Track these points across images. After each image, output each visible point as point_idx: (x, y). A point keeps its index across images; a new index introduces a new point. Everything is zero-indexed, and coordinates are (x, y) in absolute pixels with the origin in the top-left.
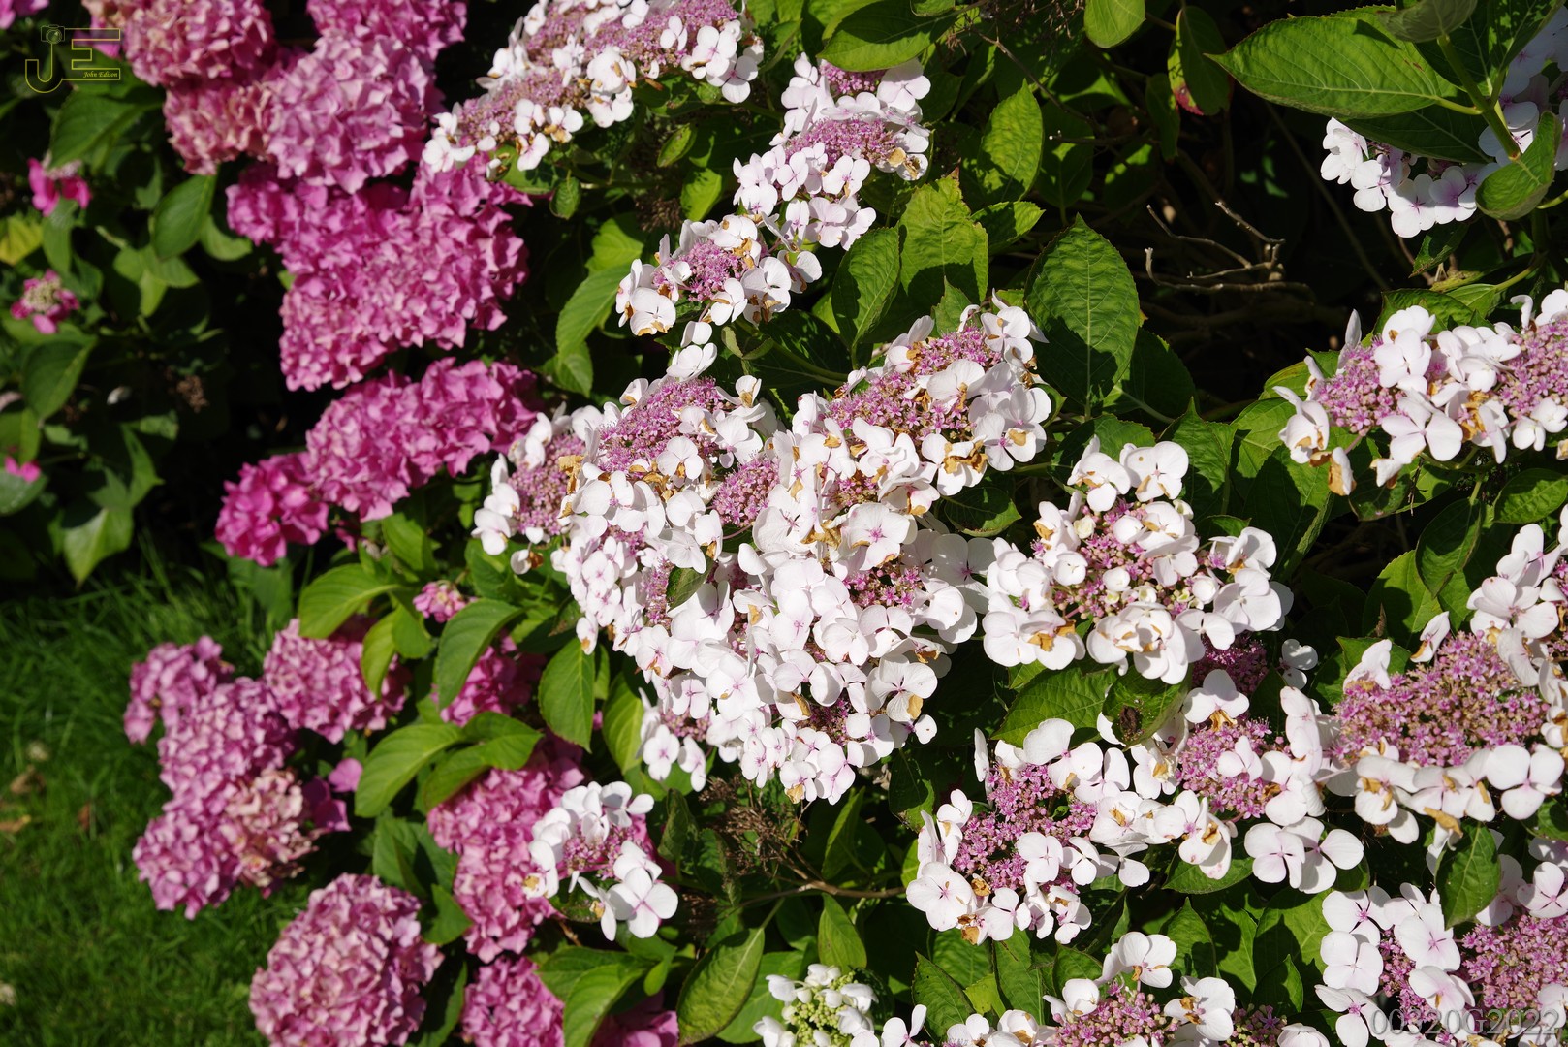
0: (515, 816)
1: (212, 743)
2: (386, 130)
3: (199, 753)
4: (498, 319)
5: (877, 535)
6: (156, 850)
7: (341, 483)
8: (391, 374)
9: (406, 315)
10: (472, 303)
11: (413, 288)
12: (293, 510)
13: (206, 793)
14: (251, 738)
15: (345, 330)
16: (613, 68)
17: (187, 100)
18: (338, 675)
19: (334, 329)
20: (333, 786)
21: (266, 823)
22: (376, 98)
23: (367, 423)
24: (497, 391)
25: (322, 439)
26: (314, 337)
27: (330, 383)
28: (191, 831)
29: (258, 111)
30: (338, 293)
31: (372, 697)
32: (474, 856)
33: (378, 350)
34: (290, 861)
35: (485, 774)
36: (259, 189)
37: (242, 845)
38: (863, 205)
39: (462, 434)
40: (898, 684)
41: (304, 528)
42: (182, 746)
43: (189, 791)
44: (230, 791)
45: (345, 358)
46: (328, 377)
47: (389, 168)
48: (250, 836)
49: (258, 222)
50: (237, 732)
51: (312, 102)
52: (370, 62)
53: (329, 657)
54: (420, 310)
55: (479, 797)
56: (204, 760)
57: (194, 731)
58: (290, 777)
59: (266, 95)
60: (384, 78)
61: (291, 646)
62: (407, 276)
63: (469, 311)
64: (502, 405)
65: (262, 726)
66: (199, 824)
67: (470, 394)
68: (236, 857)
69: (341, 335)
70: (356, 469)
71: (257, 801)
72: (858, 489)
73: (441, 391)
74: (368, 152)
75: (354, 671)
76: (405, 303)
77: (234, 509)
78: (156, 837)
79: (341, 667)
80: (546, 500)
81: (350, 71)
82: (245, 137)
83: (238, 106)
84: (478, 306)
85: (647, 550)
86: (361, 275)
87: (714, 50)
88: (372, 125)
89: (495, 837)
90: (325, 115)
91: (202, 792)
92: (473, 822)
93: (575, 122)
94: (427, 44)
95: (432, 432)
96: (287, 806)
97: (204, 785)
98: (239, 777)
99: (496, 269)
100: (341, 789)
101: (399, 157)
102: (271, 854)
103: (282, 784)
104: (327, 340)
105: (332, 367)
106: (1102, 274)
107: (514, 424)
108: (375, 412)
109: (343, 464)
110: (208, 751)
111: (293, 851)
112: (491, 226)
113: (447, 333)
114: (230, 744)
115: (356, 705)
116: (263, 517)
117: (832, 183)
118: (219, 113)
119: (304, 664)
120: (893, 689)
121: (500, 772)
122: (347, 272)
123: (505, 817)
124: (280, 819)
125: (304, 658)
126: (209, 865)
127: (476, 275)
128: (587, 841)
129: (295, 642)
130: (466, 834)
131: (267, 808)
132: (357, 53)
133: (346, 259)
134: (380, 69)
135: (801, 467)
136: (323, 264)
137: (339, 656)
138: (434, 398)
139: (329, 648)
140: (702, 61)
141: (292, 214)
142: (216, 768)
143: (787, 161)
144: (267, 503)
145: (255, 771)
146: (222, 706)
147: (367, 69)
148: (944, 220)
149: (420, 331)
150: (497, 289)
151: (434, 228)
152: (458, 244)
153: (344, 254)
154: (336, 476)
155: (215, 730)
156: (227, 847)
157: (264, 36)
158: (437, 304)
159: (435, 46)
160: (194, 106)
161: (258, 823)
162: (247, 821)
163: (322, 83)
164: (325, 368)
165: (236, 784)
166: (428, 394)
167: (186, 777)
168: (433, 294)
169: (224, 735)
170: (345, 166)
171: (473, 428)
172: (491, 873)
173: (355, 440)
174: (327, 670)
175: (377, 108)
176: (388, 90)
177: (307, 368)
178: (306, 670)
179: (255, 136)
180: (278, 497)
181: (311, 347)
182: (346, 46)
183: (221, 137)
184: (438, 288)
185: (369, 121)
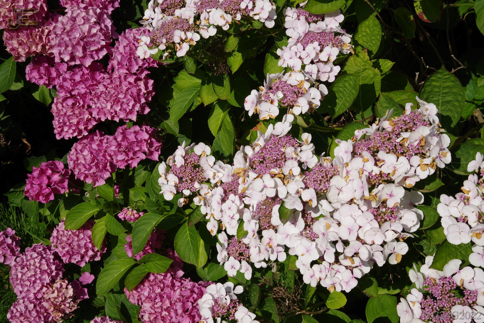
0: (162, 290)
1: (36, 272)
2: (99, 43)
3: (31, 276)
4: (147, 110)
5: (391, 195)
6: (18, 314)
7: (85, 174)
8: (97, 131)
9: (112, 111)
10: (138, 105)
11: (114, 101)
12: (55, 182)
13: (36, 292)
14: (51, 269)
15: (82, 117)
16: (221, 17)
17: (14, 34)
18: (83, 243)
19: (77, 117)
20: (81, 283)
21: (60, 299)
22: (94, 31)
23: (92, 150)
24: (146, 136)
25: (74, 158)
26: (69, 120)
27: (76, 136)
28: (31, 306)
29: (44, 37)
30: (80, 104)
31: (96, 249)
32: (147, 306)
33: (94, 123)
34: (70, 313)
35: (148, 275)
36: (41, 66)
37: (52, 309)
38: (335, 65)
39: (135, 153)
40: (393, 250)
41: (60, 189)
42: (23, 274)
43: (28, 290)
44: (45, 289)
45: (82, 127)
46: (75, 134)
47: (101, 57)
48: (55, 306)
49: (41, 78)
50: (45, 267)
51: (68, 34)
52: (90, 17)
53: (78, 236)
54: (118, 109)
55: (146, 284)
56: (33, 279)
57: (28, 268)
58: (66, 282)
59: (46, 31)
60: (95, 23)
61: (61, 233)
62: (111, 96)
63: (137, 108)
64: (149, 141)
65: (54, 264)
66: (33, 303)
67: (137, 139)
68: (50, 314)
69: (81, 118)
70: (91, 168)
71: (56, 292)
72: (379, 178)
73: (125, 138)
74: (93, 51)
75: (88, 241)
76: (112, 107)
77: (32, 184)
78: (17, 309)
79: (83, 239)
80: (187, 178)
81: (82, 21)
82: (39, 47)
83: (36, 36)
84: (140, 106)
85: (246, 198)
86: (89, 97)
87: (262, 9)
88: (94, 41)
89: (156, 299)
90: (75, 38)
91: (33, 291)
92: (146, 294)
93: (197, 38)
94: (107, 9)
95: (124, 153)
96: (68, 293)
97: (35, 288)
98: (47, 284)
99: (145, 92)
100: (84, 283)
101: (104, 52)
102: (63, 311)
103: (64, 285)
104: (75, 121)
105: (77, 131)
106: (448, 87)
107: (154, 148)
108: (94, 146)
109: (85, 167)
110: (34, 275)
111: (71, 309)
112: (143, 76)
113: (130, 117)
114: (43, 272)
115: (91, 253)
116: (44, 186)
117: (323, 57)
118: (29, 39)
119: (68, 239)
120: (391, 252)
121: (153, 274)
122: (83, 96)
123: (158, 291)
124: (65, 298)
125: (68, 237)
126: (40, 318)
127: (139, 95)
128: (221, 305)
129: (63, 231)
130: (143, 299)
131: (60, 294)
132: (84, 14)
133: (83, 91)
134: (93, 20)
135: (349, 170)
136: (73, 93)
137: (82, 236)
138: (123, 140)
139: (77, 233)
140: (258, 13)
141: (54, 74)
142: (38, 281)
143: (304, 49)
144: (46, 181)
145: (53, 281)
146: (36, 258)
147: (89, 20)
148: (362, 68)
149: (118, 116)
150: (146, 99)
151: (120, 77)
152: (130, 83)
153: (82, 89)
154: (82, 171)
155: (36, 267)
156: (46, 310)
157: (46, 9)
158: (125, 106)
159: (110, 10)
160: (18, 36)
161: (57, 300)
162: (52, 300)
163: (72, 26)
164: (74, 131)
165: (46, 287)
166: (119, 139)
167: (27, 286)
168: (123, 103)
169: (40, 269)
170: (84, 57)
171: (138, 151)
172: (156, 312)
173: (89, 157)
174: (78, 241)
175: (95, 35)
176: (98, 28)
177: (67, 132)
178: (69, 242)
179: (44, 47)
180: (49, 178)
181: (68, 124)
182: (79, 11)
183: (30, 48)
184: (125, 100)
185: (92, 40)
